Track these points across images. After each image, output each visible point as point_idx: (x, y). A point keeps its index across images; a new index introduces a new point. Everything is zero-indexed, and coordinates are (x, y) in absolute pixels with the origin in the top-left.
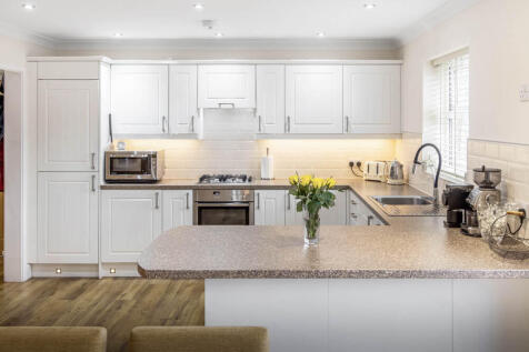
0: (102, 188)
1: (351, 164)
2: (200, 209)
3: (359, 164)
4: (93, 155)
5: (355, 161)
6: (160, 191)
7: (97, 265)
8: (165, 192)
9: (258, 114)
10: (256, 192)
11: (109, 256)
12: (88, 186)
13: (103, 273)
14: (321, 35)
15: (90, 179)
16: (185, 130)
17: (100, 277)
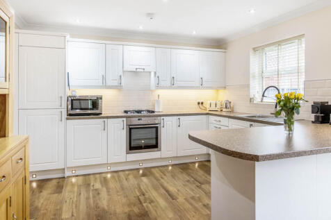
0: (67, 119)
1: (199, 103)
2: (130, 129)
3: (202, 103)
4: (61, 97)
5: (200, 101)
6: (106, 120)
7: (64, 169)
8: (109, 120)
9: (157, 75)
10: (162, 118)
11: (72, 162)
12: (58, 118)
13: (67, 174)
14: (194, 33)
15: (60, 114)
16: (116, 83)
17: (66, 176)
